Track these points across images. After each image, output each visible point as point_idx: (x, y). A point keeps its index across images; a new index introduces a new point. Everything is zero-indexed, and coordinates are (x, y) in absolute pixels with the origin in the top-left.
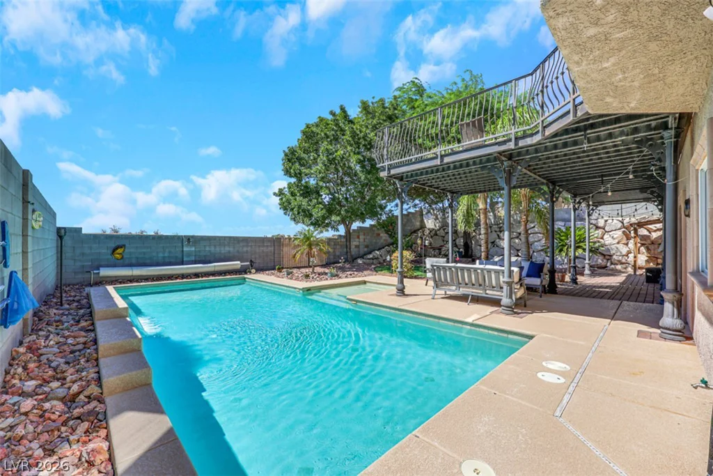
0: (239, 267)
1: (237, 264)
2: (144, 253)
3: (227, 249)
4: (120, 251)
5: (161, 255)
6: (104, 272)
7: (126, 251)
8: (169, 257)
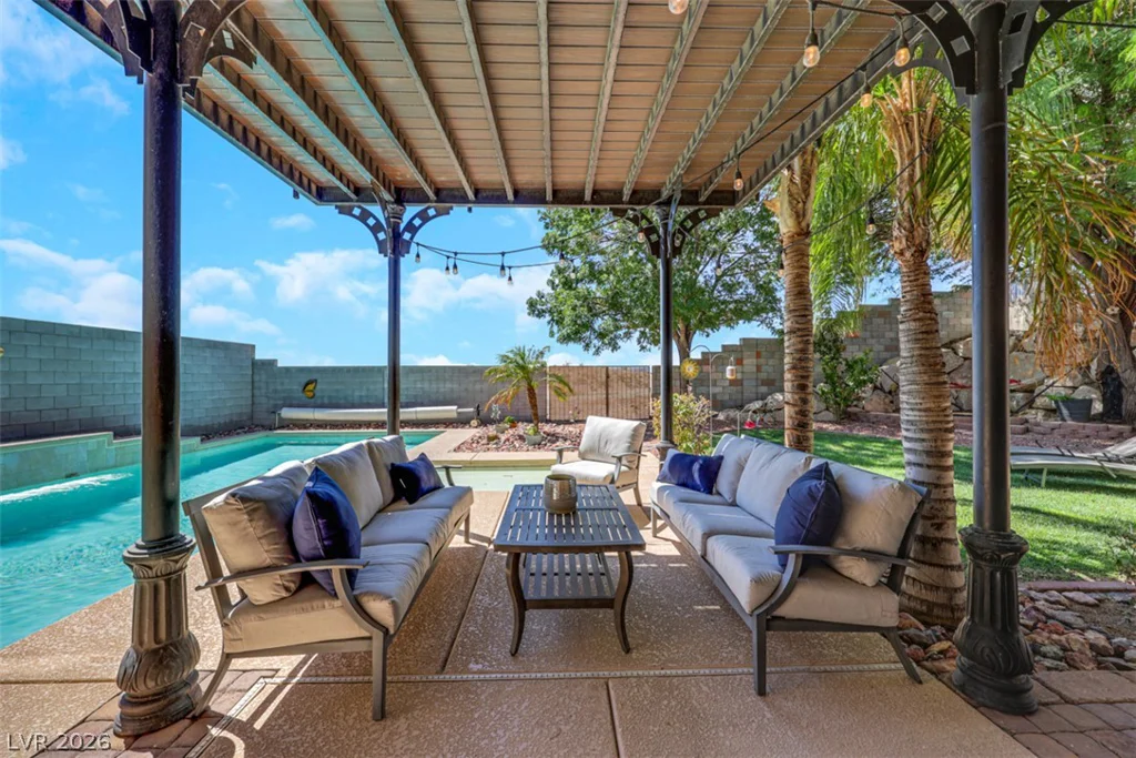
0: (454, 415)
1: (450, 411)
2: (337, 391)
3: (448, 385)
4: (311, 387)
5: (357, 393)
6: (287, 413)
7: (318, 387)
8: (367, 396)
